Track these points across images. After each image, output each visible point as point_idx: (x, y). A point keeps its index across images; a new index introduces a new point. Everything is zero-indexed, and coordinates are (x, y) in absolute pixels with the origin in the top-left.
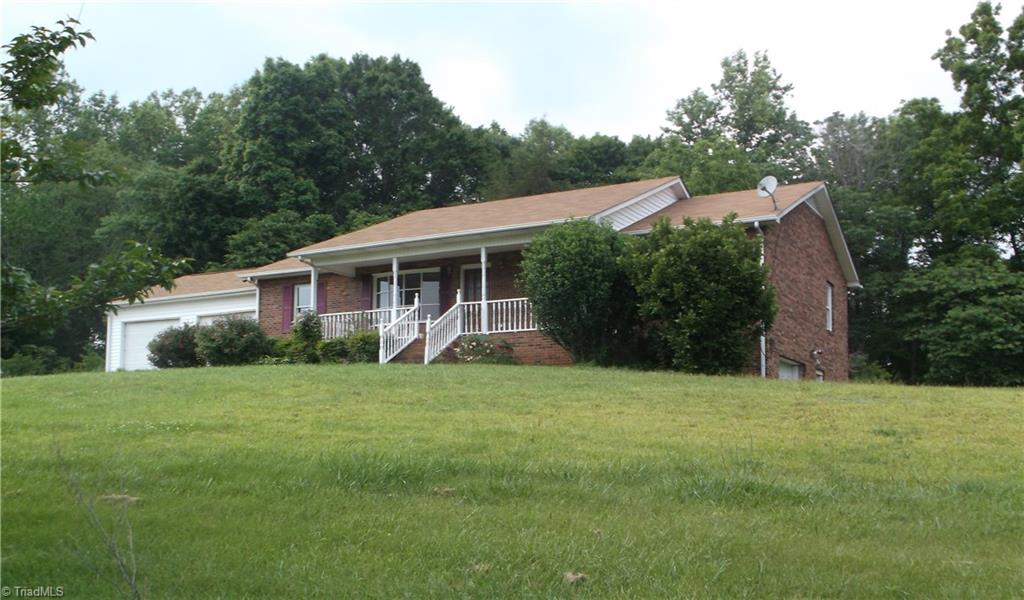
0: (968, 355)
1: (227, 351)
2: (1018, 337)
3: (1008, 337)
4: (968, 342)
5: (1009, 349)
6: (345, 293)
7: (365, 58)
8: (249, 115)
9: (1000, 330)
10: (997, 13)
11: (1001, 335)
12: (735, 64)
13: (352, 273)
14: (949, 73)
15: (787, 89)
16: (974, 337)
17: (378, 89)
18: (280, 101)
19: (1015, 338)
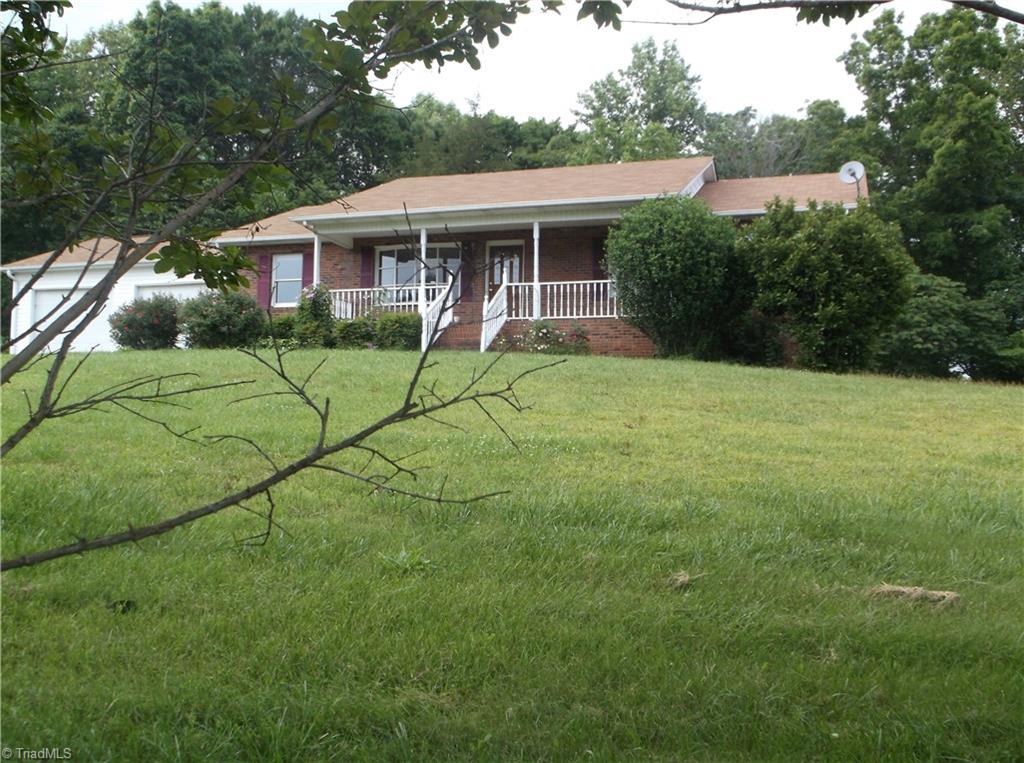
0: (887, 353)
1: (224, 329)
2: (935, 337)
3: (927, 337)
4: (889, 341)
5: (928, 350)
6: (339, 267)
7: (258, 10)
8: (132, 61)
9: (919, 330)
10: (899, 21)
11: (919, 334)
12: (644, 51)
13: (349, 245)
14: (853, 77)
15: (692, 80)
16: (895, 336)
17: (275, 45)
18: (170, 48)
19: (932, 338)
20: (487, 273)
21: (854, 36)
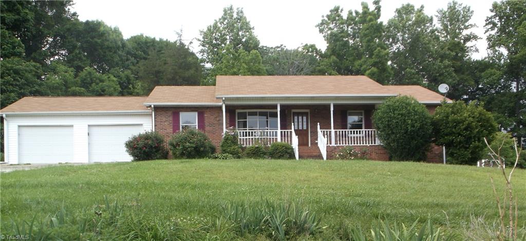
6: (218, 119)
20: (293, 124)
21: (323, 16)
